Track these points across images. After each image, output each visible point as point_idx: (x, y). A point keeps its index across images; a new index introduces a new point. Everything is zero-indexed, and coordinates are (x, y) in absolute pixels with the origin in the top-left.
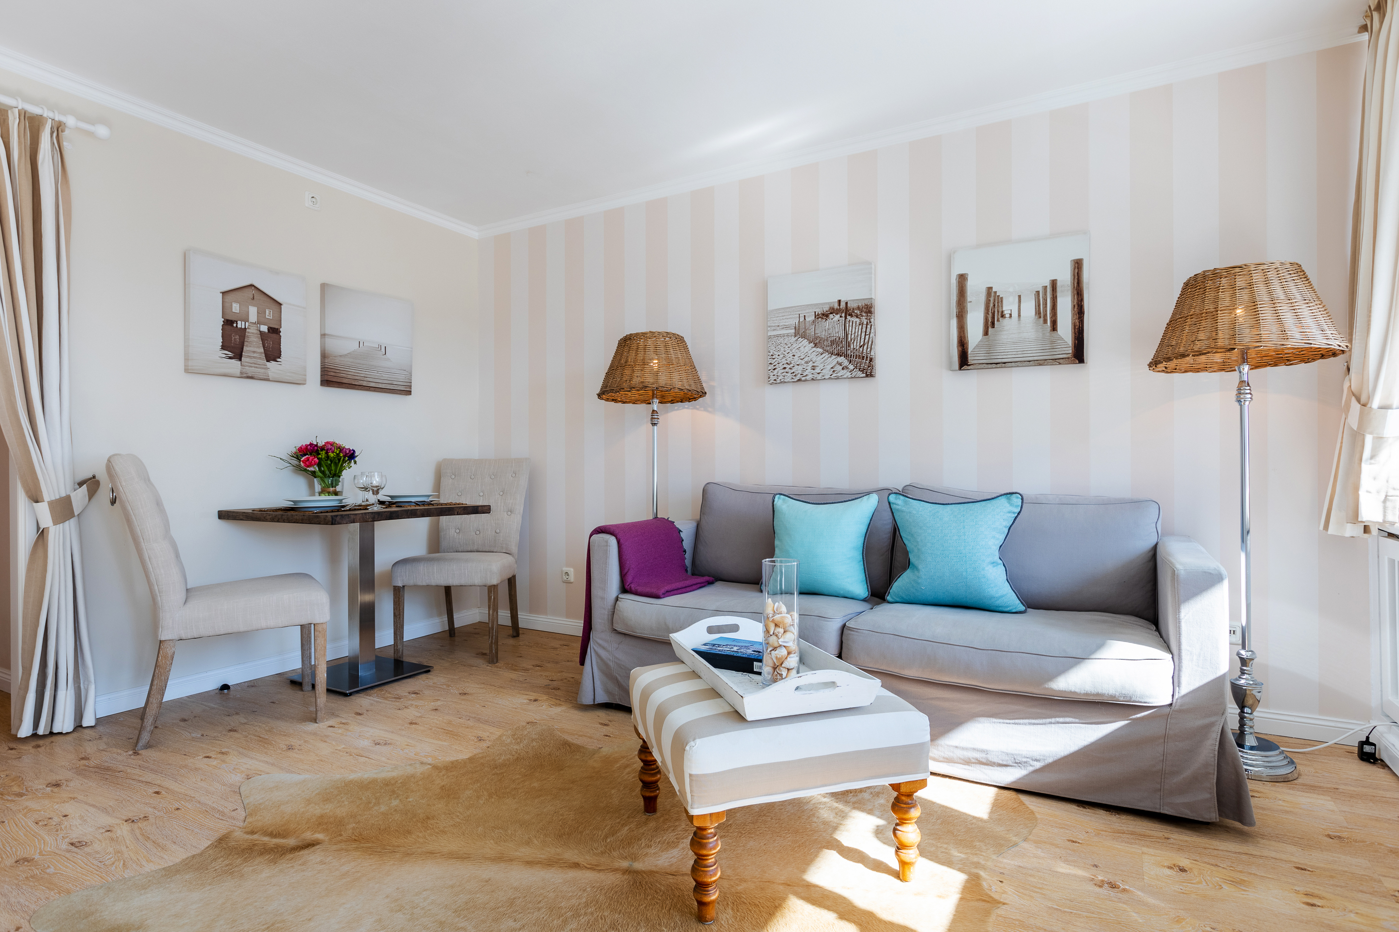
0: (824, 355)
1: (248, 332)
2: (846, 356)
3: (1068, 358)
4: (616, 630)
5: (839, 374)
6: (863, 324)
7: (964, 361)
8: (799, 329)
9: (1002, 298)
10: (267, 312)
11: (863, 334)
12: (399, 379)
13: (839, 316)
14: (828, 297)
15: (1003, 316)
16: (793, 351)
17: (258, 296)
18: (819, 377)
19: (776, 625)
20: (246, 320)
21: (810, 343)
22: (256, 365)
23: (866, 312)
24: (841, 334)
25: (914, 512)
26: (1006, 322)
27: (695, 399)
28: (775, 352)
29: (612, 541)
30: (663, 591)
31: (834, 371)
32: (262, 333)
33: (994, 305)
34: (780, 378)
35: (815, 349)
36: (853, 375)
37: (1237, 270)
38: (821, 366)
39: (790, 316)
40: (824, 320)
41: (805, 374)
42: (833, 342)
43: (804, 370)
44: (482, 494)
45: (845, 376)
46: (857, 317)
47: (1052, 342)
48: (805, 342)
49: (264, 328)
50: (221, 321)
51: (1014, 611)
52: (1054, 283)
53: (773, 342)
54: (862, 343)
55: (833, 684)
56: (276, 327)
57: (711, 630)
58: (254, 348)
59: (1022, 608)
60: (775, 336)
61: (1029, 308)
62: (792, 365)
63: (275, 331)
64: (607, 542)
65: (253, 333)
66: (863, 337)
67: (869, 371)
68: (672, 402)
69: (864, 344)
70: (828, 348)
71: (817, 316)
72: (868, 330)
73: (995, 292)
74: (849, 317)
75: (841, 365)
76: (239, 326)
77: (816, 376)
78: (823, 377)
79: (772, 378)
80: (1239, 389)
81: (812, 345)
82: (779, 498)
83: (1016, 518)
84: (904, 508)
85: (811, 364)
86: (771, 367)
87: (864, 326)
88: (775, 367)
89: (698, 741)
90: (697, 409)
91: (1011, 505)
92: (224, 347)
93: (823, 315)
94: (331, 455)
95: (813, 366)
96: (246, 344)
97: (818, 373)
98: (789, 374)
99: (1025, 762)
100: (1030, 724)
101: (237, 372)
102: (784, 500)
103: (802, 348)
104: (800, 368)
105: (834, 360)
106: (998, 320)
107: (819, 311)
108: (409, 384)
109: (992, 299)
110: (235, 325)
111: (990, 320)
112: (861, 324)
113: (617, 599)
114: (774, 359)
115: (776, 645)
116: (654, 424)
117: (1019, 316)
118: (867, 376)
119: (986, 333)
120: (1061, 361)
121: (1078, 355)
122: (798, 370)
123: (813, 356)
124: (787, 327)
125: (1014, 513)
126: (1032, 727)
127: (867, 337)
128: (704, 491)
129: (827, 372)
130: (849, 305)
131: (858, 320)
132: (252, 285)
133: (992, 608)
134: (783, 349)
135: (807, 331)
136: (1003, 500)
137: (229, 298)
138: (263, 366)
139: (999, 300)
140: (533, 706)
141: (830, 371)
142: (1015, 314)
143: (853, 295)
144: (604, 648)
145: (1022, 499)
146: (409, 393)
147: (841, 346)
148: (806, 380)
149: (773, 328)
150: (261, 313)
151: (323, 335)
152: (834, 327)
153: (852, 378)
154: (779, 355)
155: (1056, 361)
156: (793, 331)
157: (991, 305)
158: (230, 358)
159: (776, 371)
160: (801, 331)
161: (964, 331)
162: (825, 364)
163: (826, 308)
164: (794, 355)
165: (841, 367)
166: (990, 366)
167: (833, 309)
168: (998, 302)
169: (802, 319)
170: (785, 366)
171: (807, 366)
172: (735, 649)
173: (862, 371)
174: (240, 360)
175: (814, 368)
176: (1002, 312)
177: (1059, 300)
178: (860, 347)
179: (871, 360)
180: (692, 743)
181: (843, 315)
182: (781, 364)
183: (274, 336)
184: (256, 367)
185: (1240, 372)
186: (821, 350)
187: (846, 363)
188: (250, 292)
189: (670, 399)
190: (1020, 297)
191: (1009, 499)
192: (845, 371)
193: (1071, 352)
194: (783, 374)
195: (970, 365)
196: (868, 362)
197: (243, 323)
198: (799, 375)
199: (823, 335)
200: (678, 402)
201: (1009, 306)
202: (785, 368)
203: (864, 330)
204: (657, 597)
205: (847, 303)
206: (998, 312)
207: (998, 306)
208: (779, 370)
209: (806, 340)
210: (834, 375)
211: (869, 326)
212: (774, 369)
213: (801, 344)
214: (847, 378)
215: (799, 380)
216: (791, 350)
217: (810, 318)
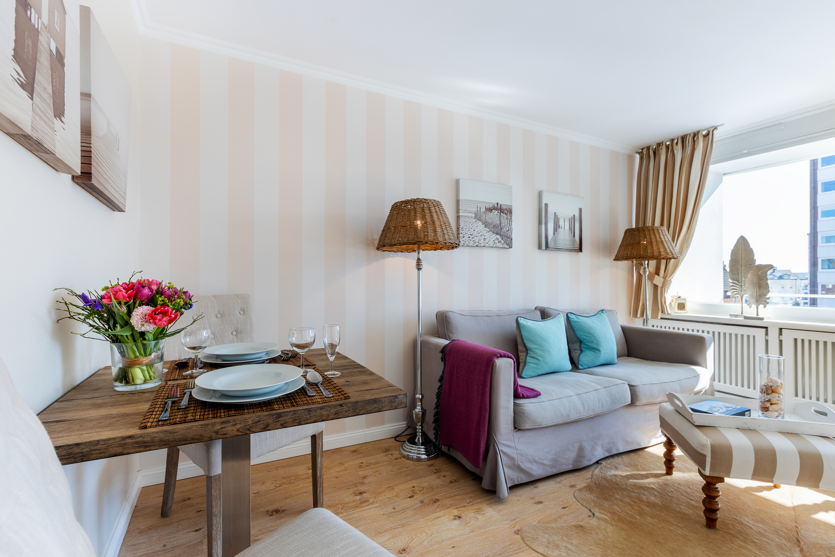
0: (490, 233)
2: (500, 235)
3: (578, 250)
5: (497, 245)
7: (547, 246)
8: (477, 215)
9: (559, 219)
11: (508, 224)
13: (497, 212)
14: (493, 200)
15: (559, 227)
16: (474, 228)
21: (483, 224)
22: (45, 119)
23: (509, 213)
24: (498, 222)
26: (560, 230)
28: (464, 226)
31: (494, 243)
34: (466, 243)
35: (485, 228)
36: (504, 246)
38: (488, 239)
39: (472, 206)
40: (490, 212)
41: (480, 243)
42: (494, 226)
43: (480, 240)
45: (500, 247)
46: (506, 214)
47: (574, 242)
48: (480, 223)
52: (574, 216)
53: (463, 220)
54: (508, 229)
60: (464, 216)
61: (567, 226)
62: (473, 236)
66: (508, 226)
67: (511, 245)
69: (509, 230)
70: (492, 229)
71: (487, 209)
72: (511, 222)
73: (557, 215)
74: (502, 213)
75: (498, 240)
77: (486, 244)
78: (489, 246)
79: (462, 242)
81: (484, 226)
82: (520, 319)
85: (483, 237)
86: (461, 235)
87: (509, 220)
88: (464, 236)
93: (490, 209)
95: (484, 238)
97: (487, 243)
98: (472, 242)
102: (524, 320)
103: (479, 226)
104: (478, 238)
105: (495, 236)
106: (558, 229)
107: (487, 206)
109: (556, 218)
111: (555, 228)
112: (507, 219)
114: (463, 230)
118: (509, 248)
119: (554, 234)
120: (576, 251)
121: (580, 250)
122: (476, 239)
123: (484, 233)
124: (470, 212)
127: (510, 226)
129: (491, 244)
130: (502, 207)
131: (506, 216)
134: (468, 225)
135: (481, 217)
138: (51, 124)
141: (493, 242)
142: (563, 227)
143: (504, 202)
147: (498, 229)
148: (480, 246)
149: (463, 211)
152: (495, 218)
153: (502, 248)
154: (466, 229)
155: (574, 250)
156: (474, 215)
157: (556, 221)
160: (478, 216)
161: (547, 231)
162: (491, 238)
163: (491, 206)
164: (474, 230)
165: (498, 241)
166: (553, 249)
167: (494, 207)
169: (479, 209)
170: (469, 236)
171: (481, 238)
173: (507, 245)
175: (485, 239)
176: (559, 225)
177: (576, 224)
178: (507, 231)
179: (512, 239)
181: (499, 212)
182: (467, 234)
184: (46, 123)
186: (488, 230)
187: (500, 239)
190: (564, 219)
192: (500, 244)
193: (578, 247)
194: (468, 241)
195: (549, 248)
196: (510, 240)
198: (477, 243)
199: (489, 221)
201: (561, 223)
202: (469, 237)
203: (509, 222)
205: (501, 205)
207: (558, 221)
208: (466, 238)
209: (481, 222)
210: (495, 245)
211: (511, 221)
212: (463, 237)
213: (478, 224)
215: (477, 246)
216: (473, 227)
217: (483, 210)
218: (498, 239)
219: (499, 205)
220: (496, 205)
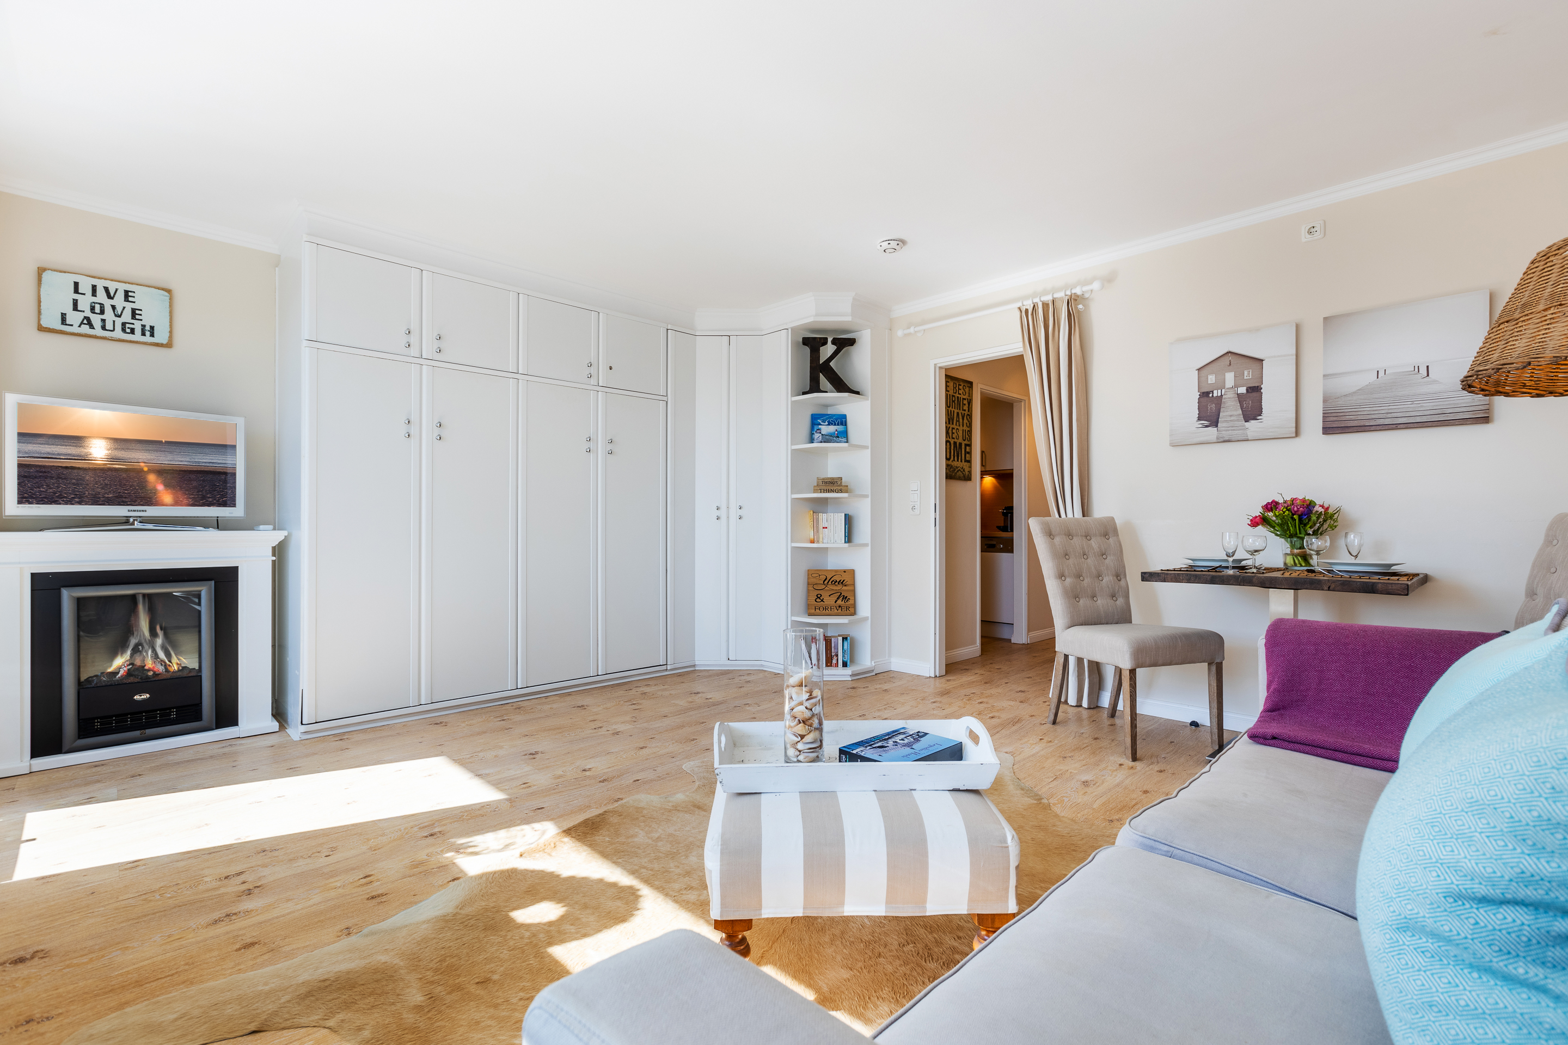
1: (1225, 398)
10: (1246, 373)
12: (1459, 404)
17: (1236, 360)
20: (1223, 387)
22: (1233, 428)
32: (1240, 395)
49: (1242, 390)
50: (1196, 396)
56: (1257, 385)
58: (1231, 411)
63: (1255, 390)
65: (1229, 398)
76: (1215, 395)
92: (1199, 419)
94: (1282, 513)
96: (1222, 410)
101: (1214, 438)
110: (1211, 395)
132: (1229, 352)
137: (1204, 372)
138: (1240, 428)
146: (1482, 418)
150: (1239, 376)
158: (1207, 426)
174: (1217, 426)
183: (1255, 394)
184: (1234, 430)
188: (1228, 360)
197: (1219, 391)
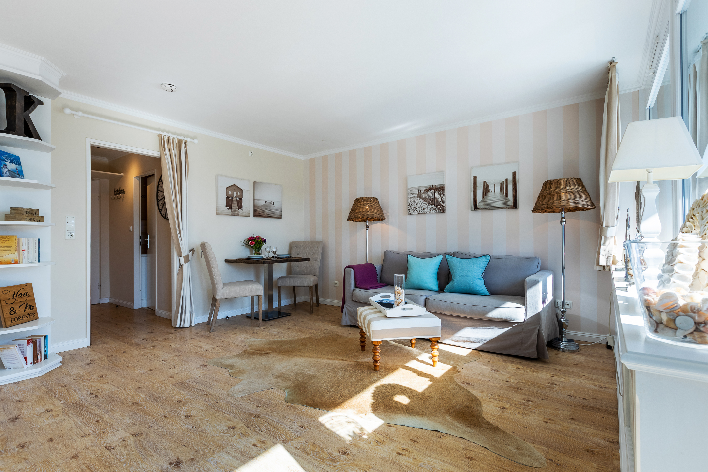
0: (427, 204)
2: (435, 205)
3: (511, 207)
4: (353, 300)
5: (433, 212)
6: (441, 193)
7: (476, 207)
9: (489, 185)
10: (239, 193)
11: (441, 197)
12: (278, 212)
13: (432, 190)
14: (429, 184)
15: (489, 191)
17: (236, 188)
18: (426, 212)
19: (398, 293)
20: (233, 196)
22: (235, 211)
23: (442, 189)
24: (433, 197)
25: (454, 261)
26: (490, 193)
27: (382, 220)
28: (410, 203)
29: (352, 270)
30: (368, 287)
31: (431, 210)
32: (237, 200)
33: (486, 188)
34: (412, 213)
35: (424, 202)
36: (438, 212)
37: (557, 181)
38: (426, 209)
39: (415, 190)
40: (427, 192)
41: (421, 211)
42: (430, 200)
44: (306, 254)
47: (506, 201)
48: (421, 200)
49: (238, 199)
50: (225, 197)
51: (486, 295)
52: (506, 180)
53: (409, 200)
55: (412, 308)
56: (241, 198)
57: (382, 297)
58: (235, 205)
59: (489, 294)
60: (410, 197)
61: (498, 189)
62: (416, 208)
63: (241, 199)
64: (350, 271)
65: (234, 201)
67: (443, 210)
68: (374, 221)
69: (441, 201)
70: (429, 202)
71: (425, 190)
72: (443, 196)
73: (487, 183)
74: (436, 191)
76: (231, 198)
77: (424, 212)
79: (409, 213)
80: (561, 220)
81: (423, 201)
82: (409, 256)
83: (488, 263)
84: (450, 260)
85: (423, 208)
86: (409, 209)
87: (441, 194)
89: (374, 322)
90: (383, 223)
91: (486, 259)
92: (227, 206)
93: (427, 190)
94: (259, 241)
96: (232, 204)
98: (415, 211)
99: (481, 341)
100: (483, 329)
101: (230, 213)
102: (411, 257)
103: (420, 202)
105: (431, 206)
106: (487, 193)
107: (425, 188)
108: (281, 215)
109: (485, 185)
111: (485, 193)
112: (440, 193)
113: (354, 290)
114: (410, 206)
115: (398, 299)
116: (367, 230)
117: (495, 191)
118: (442, 212)
119: (483, 197)
120: (509, 208)
121: (515, 205)
122: (418, 210)
123: (423, 205)
124: (414, 194)
125: (487, 262)
126: (483, 330)
127: (442, 198)
128: (385, 253)
129: (428, 211)
130: (436, 187)
131: (439, 192)
132: (234, 185)
133: (478, 294)
134: (413, 202)
135: (421, 196)
136: (484, 257)
137: (228, 189)
138: (237, 211)
139: (488, 186)
140: (326, 326)
142: (493, 191)
143: (437, 183)
144: (349, 306)
145: (490, 257)
146: (280, 218)
147: (433, 201)
148: (421, 213)
149: (409, 194)
150: (237, 194)
151: (254, 199)
152: (431, 194)
155: (507, 208)
156: (416, 196)
157: (485, 187)
158: (228, 209)
159: (410, 210)
160: (419, 196)
161: (476, 197)
162: (428, 208)
163: (428, 188)
166: (485, 209)
167: (430, 188)
168: (487, 187)
169: (420, 191)
170: (414, 208)
171: (421, 208)
172: (388, 302)
173: (441, 210)
174: (231, 209)
175: (424, 209)
176: (489, 190)
177: (509, 186)
180: (373, 322)
181: (434, 190)
182: (412, 208)
183: (241, 201)
185: (562, 214)
186: (426, 203)
187: (435, 207)
188: (234, 187)
189: (373, 220)
190: (495, 185)
191: (486, 257)
192: (435, 210)
193: (512, 204)
195: (478, 209)
196: (443, 207)
198: (419, 212)
199: (427, 197)
200: (376, 221)
201: (491, 188)
202: (414, 209)
203: (441, 196)
204: (367, 289)
205: (435, 186)
206: (487, 190)
207: (487, 188)
208: (412, 210)
210: (431, 212)
211: (443, 194)
213: (419, 200)
214: (435, 213)
215: (419, 213)
216: (416, 203)
217: (423, 191)
218: (433, 208)
219: (434, 186)
220: (431, 187)
